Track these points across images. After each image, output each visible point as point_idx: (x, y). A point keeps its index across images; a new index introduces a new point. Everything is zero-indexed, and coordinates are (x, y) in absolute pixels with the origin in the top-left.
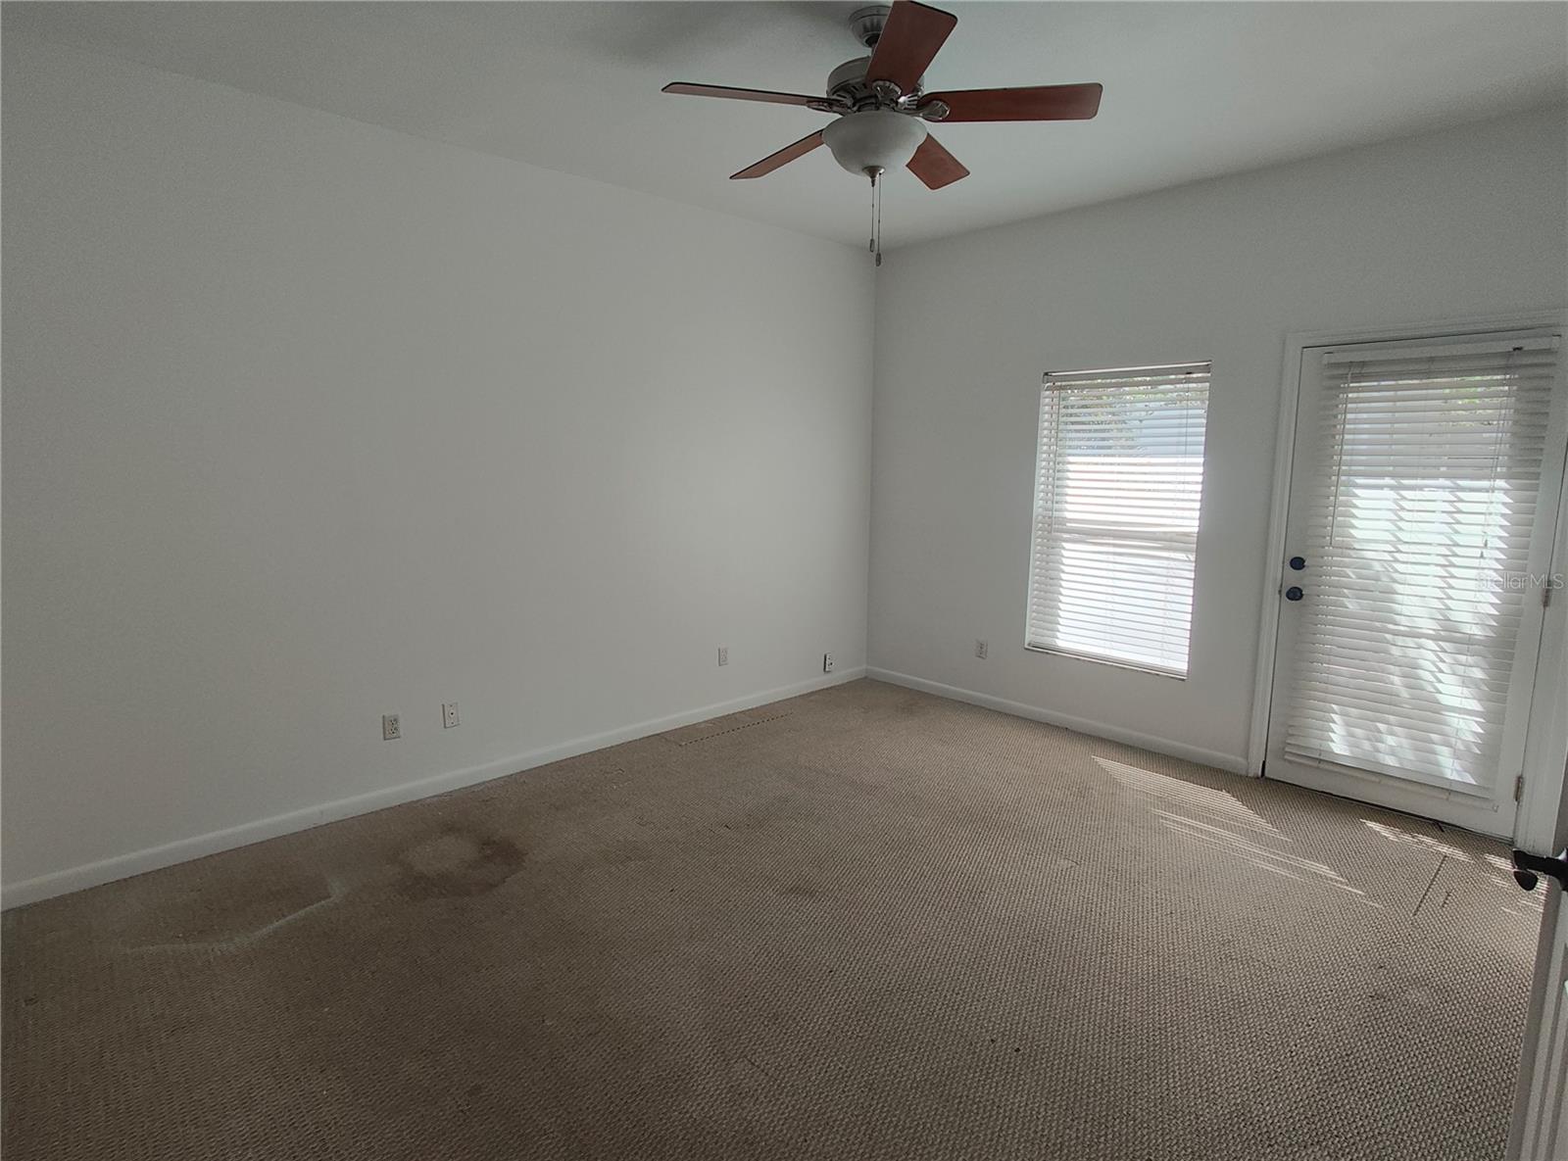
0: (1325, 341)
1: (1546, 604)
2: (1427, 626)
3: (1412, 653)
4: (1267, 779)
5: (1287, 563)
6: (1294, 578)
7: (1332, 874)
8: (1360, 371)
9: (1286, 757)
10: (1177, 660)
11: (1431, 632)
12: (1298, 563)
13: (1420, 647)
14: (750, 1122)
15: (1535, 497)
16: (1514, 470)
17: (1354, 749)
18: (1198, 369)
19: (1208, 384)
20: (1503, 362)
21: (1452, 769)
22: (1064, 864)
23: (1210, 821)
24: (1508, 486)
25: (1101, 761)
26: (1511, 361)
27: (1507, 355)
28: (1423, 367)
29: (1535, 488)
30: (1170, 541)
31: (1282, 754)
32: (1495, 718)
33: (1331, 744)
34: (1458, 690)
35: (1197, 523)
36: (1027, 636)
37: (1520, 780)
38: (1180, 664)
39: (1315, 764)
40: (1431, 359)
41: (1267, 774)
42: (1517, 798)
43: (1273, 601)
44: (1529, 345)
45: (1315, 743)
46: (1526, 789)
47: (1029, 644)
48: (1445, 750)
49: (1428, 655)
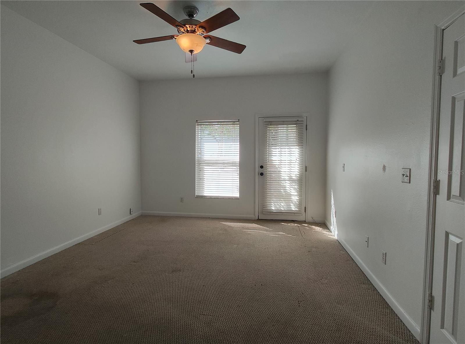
0: (263, 116)
1: (306, 171)
2: (287, 178)
3: (284, 184)
4: (259, 219)
5: (260, 167)
6: (261, 170)
7: (284, 234)
8: (271, 123)
9: (264, 213)
10: (236, 194)
11: (288, 179)
12: (262, 167)
13: (286, 183)
14: (218, 328)
15: (303, 150)
16: (299, 144)
17: (276, 208)
18: (237, 122)
19: (239, 125)
20: (295, 123)
21: (293, 208)
22: (235, 246)
23: (256, 230)
24: (298, 148)
25: (223, 223)
26: (297, 123)
27: (296, 121)
28: (282, 123)
29: (303, 148)
30: (233, 164)
31: (262, 213)
32: (300, 195)
33: (272, 208)
34: (294, 191)
35: (239, 159)
36: (196, 194)
37: (305, 208)
38: (237, 195)
39: (269, 213)
40: (283, 121)
41: (259, 218)
42: (305, 212)
43: (257, 176)
44: (300, 119)
45: (269, 208)
46: (306, 210)
47: (196, 196)
48: (292, 204)
49: (287, 184)
